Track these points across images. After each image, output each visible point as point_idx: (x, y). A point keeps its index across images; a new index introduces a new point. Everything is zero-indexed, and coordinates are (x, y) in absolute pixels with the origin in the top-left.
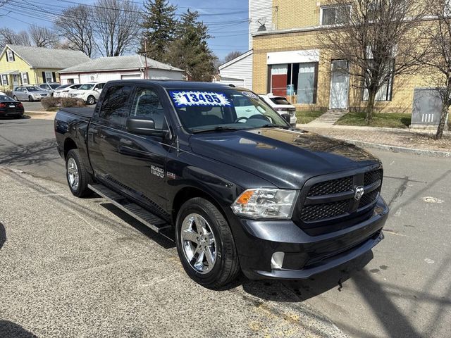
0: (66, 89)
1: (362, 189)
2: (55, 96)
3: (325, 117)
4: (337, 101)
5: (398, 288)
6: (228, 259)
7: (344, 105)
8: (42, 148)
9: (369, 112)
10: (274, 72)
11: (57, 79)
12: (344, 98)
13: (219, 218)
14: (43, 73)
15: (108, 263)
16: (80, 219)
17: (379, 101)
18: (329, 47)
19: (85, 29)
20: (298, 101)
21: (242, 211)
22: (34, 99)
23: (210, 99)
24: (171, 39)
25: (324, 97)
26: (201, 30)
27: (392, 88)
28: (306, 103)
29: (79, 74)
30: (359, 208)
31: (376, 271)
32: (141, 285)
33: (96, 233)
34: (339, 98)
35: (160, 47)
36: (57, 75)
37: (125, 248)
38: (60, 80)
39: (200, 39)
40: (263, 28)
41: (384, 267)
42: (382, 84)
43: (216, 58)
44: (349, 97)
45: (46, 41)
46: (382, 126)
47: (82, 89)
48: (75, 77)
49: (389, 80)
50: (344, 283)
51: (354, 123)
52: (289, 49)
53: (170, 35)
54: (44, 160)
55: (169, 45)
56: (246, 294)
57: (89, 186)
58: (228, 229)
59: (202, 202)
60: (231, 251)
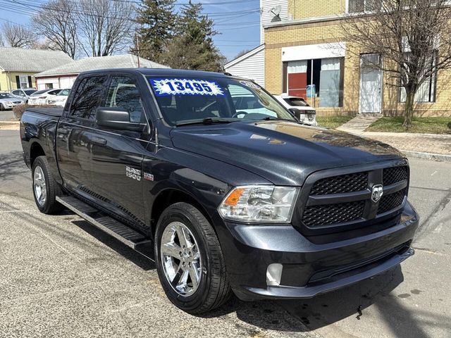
0: (43, 95)
1: (381, 189)
2: (29, 103)
3: (354, 122)
4: (369, 103)
5: (432, 315)
6: (215, 276)
7: (377, 108)
8: (9, 161)
9: (407, 115)
10: (290, 70)
11: (33, 84)
12: (377, 100)
13: (204, 226)
14: (17, 78)
15: (72, 286)
16: (44, 238)
17: (420, 102)
18: (355, 38)
19: (67, 27)
20: (321, 103)
21: (232, 214)
22: (6, 107)
23: (199, 87)
24: (170, 37)
25: (353, 98)
26: (205, 25)
27: (435, 87)
28: (330, 106)
29: (59, 77)
30: (378, 213)
31: (406, 296)
32: (109, 311)
33: (62, 252)
34: (371, 100)
35: (157, 46)
36: (33, 80)
37: (96, 270)
38: (36, 85)
39: (204, 36)
40: (277, 18)
41: (416, 292)
42: (422, 81)
43: (223, 58)
44: (383, 98)
45: (22, 41)
46: (424, 131)
47: (62, 94)
48: (54, 81)
49: (432, 75)
50: (365, 310)
51: (389, 129)
52: (309, 43)
53: (169, 32)
54: (11, 174)
55: (168, 44)
56: (240, 322)
57: (57, 198)
58: (215, 238)
59: (185, 208)
60: (219, 266)
